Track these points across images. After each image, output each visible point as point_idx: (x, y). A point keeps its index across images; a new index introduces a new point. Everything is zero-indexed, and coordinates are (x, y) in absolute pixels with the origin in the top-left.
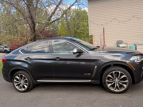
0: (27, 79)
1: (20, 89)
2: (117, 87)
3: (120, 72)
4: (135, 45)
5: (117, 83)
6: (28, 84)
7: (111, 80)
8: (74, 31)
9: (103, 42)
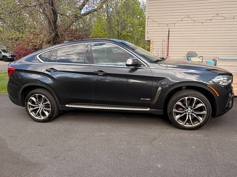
0: (49, 103)
1: (37, 118)
2: (188, 121)
3: (195, 99)
4: (214, 60)
5: (189, 114)
6: (50, 109)
7: (181, 109)
8: (116, 32)
9: (166, 53)
